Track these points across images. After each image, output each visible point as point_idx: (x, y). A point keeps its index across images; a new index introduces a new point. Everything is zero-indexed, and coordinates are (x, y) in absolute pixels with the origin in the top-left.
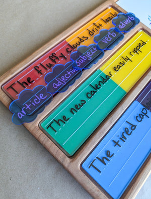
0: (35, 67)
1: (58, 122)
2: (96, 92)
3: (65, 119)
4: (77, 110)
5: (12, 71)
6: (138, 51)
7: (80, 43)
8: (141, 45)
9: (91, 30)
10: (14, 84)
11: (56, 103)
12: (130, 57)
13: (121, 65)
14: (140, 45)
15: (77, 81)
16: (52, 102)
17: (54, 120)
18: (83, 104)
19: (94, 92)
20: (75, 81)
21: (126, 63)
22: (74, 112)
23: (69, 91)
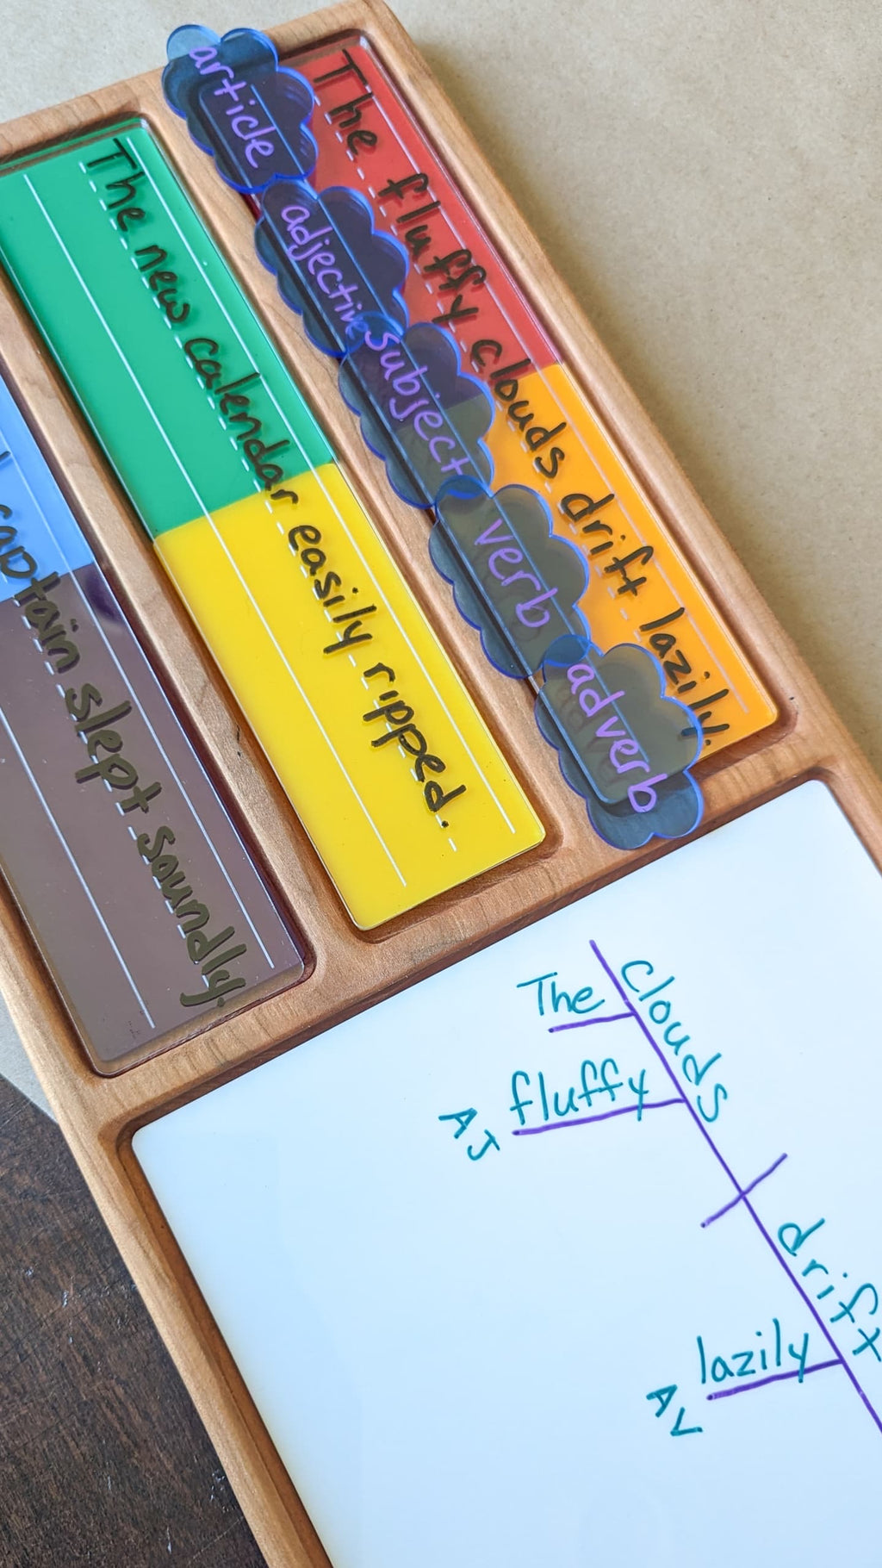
0: (423, 175)
1: (124, 183)
2: (208, 385)
3: (129, 214)
4: (150, 271)
5: (428, 83)
6: (385, 727)
7: (523, 421)
8: (430, 776)
9: (602, 516)
10: (363, 81)
11: (209, 197)
12: (356, 659)
13: (321, 576)
14: (426, 761)
15: (297, 321)
16: (223, 186)
17: (142, 173)
18: (168, 307)
19: (209, 380)
20: (297, 310)
21: (328, 615)
22: (146, 258)
23: (252, 268)
